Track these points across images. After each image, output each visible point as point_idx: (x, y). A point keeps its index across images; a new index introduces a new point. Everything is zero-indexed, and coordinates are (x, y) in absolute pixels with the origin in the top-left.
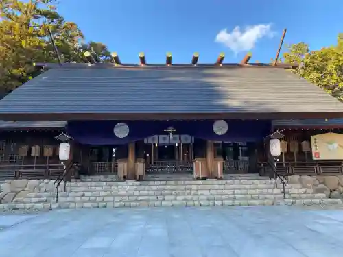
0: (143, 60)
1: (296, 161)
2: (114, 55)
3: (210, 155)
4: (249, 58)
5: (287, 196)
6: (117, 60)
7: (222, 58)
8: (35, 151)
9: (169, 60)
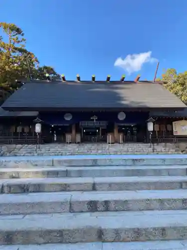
0: (79, 78)
1: (164, 135)
2: (62, 76)
3: (116, 131)
4: (139, 78)
5: (155, 151)
6: (64, 78)
7: (124, 78)
8: (19, 129)
9: (94, 79)
